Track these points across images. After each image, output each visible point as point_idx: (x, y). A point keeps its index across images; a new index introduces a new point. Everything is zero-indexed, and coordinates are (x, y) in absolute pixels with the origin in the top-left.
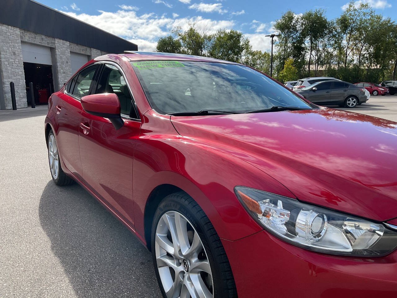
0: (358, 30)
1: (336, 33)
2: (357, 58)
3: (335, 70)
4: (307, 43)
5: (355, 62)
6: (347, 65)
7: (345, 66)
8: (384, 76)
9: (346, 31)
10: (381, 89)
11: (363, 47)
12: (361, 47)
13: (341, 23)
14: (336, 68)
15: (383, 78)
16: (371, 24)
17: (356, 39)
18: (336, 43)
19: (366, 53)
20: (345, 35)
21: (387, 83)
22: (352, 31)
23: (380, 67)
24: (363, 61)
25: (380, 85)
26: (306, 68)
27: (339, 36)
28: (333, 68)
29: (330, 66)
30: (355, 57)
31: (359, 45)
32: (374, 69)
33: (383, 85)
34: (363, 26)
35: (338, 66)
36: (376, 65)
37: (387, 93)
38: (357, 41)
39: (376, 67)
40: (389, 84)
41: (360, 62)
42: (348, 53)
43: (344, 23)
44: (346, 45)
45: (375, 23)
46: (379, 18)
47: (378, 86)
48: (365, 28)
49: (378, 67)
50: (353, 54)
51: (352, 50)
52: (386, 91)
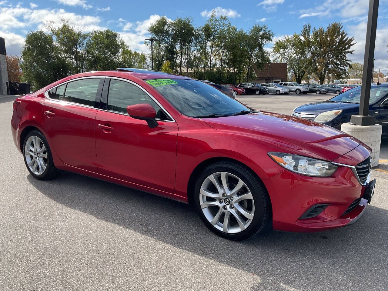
0: (218, 38)
1: (201, 40)
2: (219, 62)
3: (202, 73)
4: (178, 47)
5: (217, 66)
6: (211, 68)
7: (210, 69)
8: (240, 78)
9: (209, 38)
10: (239, 89)
11: (223, 53)
12: (222, 53)
13: (205, 31)
14: (203, 70)
15: (240, 80)
16: (229, 34)
17: (217, 46)
18: (201, 48)
19: (226, 59)
20: (208, 42)
21: (243, 85)
22: (214, 39)
23: (237, 70)
24: (223, 65)
25: (238, 86)
26: (178, 70)
27: (204, 42)
28: (201, 71)
29: (198, 69)
30: (217, 61)
31: (220, 51)
32: (233, 72)
33: (240, 86)
34: (222, 35)
35: (205, 69)
36: (234, 69)
37: (244, 93)
38: (218, 48)
39: (234, 71)
40: (245, 86)
41: (222, 66)
42: (212, 58)
43: (208, 31)
44: (210, 51)
45: (232, 33)
46: (234, 29)
47: (236, 87)
48: (224, 37)
49: (236, 71)
50: (216, 59)
51: (215, 55)
52: (243, 91)
